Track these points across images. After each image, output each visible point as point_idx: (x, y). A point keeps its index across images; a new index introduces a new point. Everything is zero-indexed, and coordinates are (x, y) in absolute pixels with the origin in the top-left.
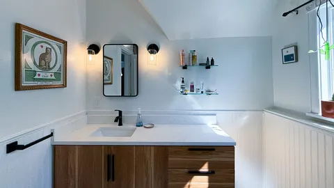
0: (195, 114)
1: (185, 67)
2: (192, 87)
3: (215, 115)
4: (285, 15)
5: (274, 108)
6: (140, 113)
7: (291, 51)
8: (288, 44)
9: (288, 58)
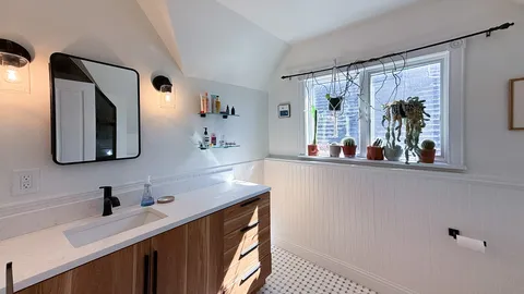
0: (218, 172)
1: (203, 115)
2: (214, 139)
3: (231, 170)
4: (283, 77)
5: (270, 156)
6: (149, 182)
7: (286, 108)
8: (284, 101)
9: (283, 114)
